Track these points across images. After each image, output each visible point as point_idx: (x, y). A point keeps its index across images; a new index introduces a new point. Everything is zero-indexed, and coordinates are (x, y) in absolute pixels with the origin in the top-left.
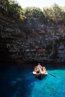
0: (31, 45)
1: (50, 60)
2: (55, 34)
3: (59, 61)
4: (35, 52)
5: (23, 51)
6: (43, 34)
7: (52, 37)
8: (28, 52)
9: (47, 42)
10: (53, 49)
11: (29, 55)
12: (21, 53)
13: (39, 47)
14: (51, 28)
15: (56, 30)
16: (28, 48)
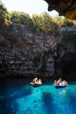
0: (16, 56)
1: (38, 74)
2: (44, 45)
3: (47, 75)
4: (20, 65)
5: (7, 63)
6: (31, 44)
7: (40, 48)
8: (12, 64)
9: (35, 53)
10: (41, 61)
11: (13, 68)
12: (3, 65)
13: (26, 58)
14: (40, 38)
15: (45, 41)
16: (12, 60)
